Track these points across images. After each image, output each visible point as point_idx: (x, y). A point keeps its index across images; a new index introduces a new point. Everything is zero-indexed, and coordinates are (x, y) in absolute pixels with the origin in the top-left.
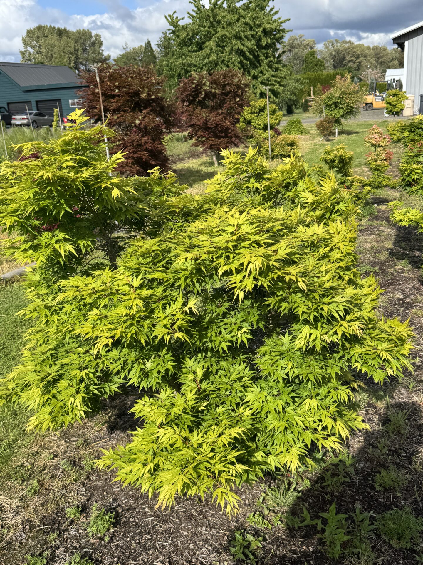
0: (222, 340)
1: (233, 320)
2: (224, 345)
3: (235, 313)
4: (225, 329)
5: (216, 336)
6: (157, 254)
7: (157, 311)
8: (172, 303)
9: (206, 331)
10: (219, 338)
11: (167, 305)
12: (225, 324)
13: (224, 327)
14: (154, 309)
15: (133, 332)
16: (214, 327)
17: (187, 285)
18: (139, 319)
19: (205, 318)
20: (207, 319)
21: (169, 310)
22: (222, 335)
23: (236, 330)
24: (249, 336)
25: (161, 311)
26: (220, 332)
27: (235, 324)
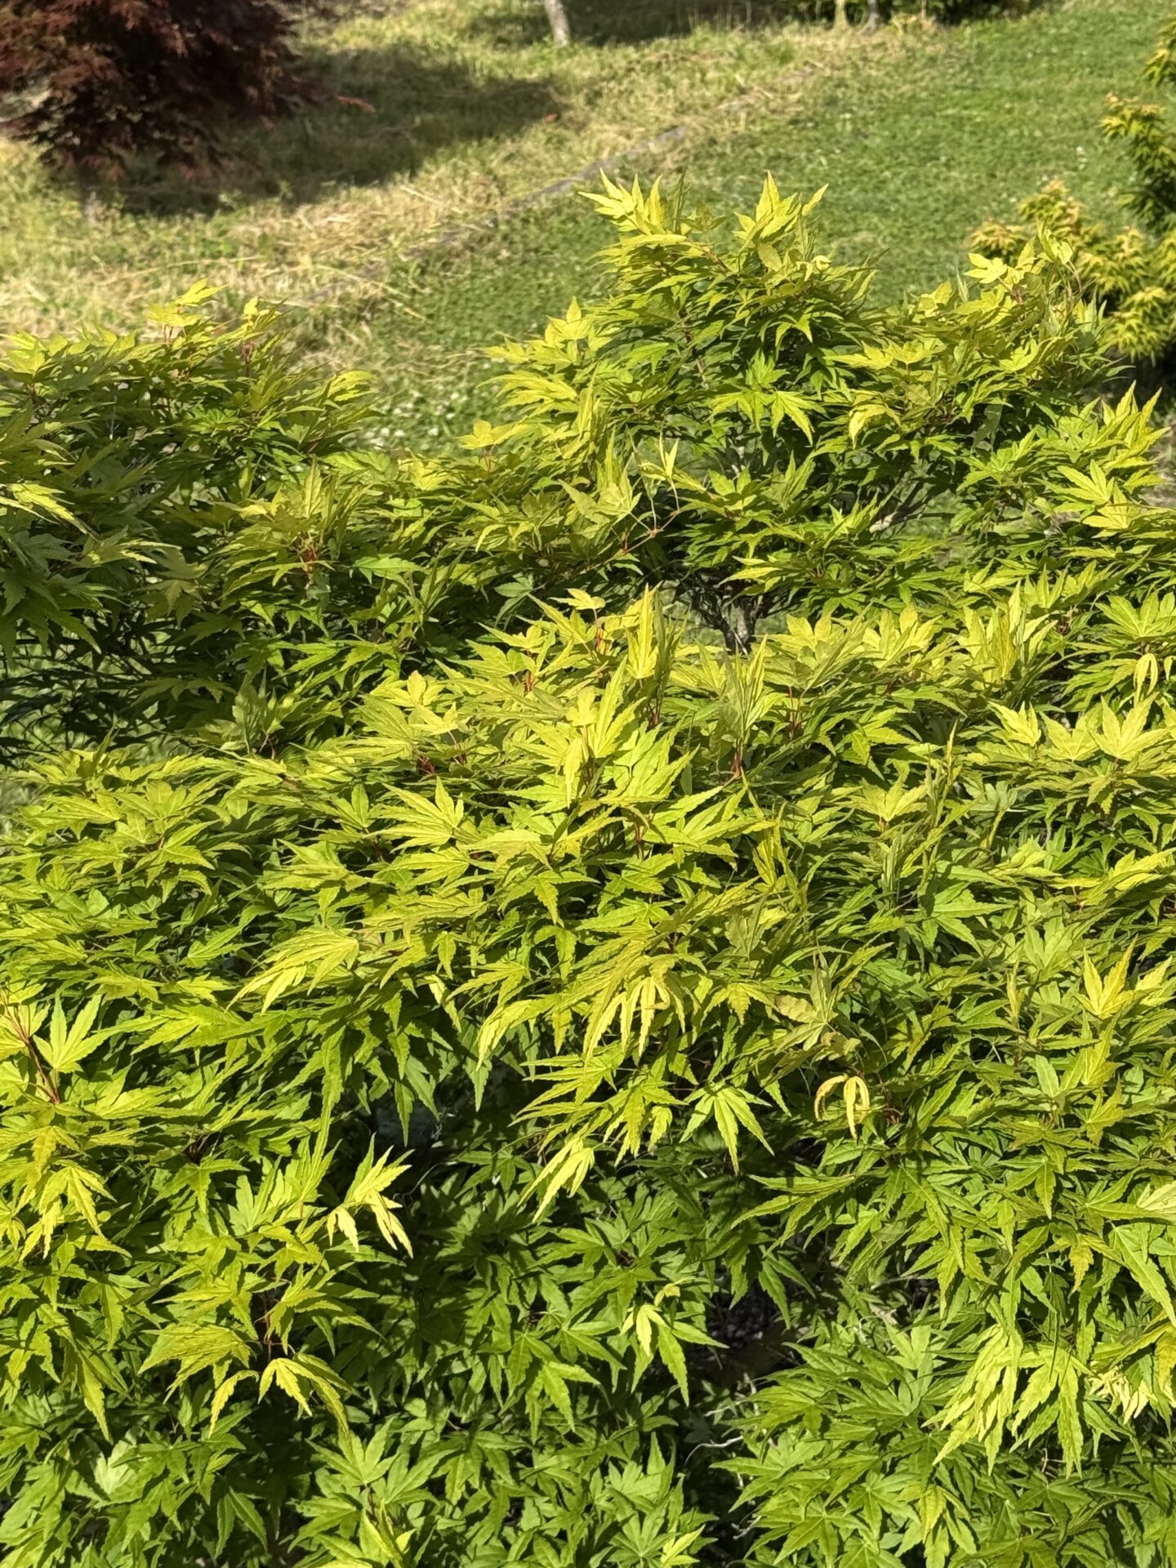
0: (542, 1349)
1: (616, 1233)
2: (556, 1378)
3: (630, 1192)
4: (567, 1288)
5: (516, 1326)
6: (188, 887)
7: (179, 1223)
8: (267, 1168)
9: (459, 1292)
10: (529, 1338)
11: (243, 1182)
12: (573, 1261)
13: (559, 1271)
14: (165, 1204)
15: (42, 1346)
16: (505, 1275)
17: (361, 1075)
18: (80, 1274)
19: (459, 1212)
20: (468, 1222)
21: (248, 1210)
22: (546, 1324)
23: (624, 1297)
24: (698, 1335)
25: (203, 1222)
26: (540, 1305)
27: (623, 1260)
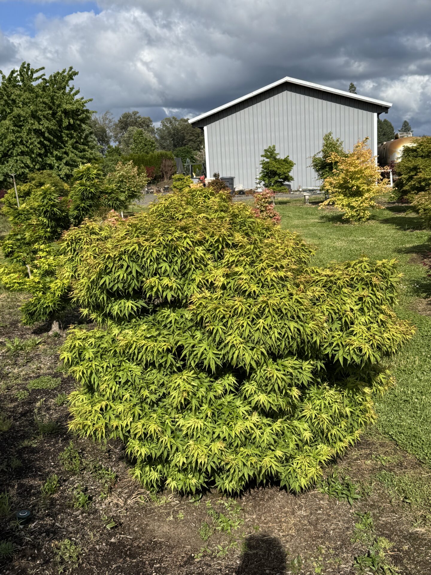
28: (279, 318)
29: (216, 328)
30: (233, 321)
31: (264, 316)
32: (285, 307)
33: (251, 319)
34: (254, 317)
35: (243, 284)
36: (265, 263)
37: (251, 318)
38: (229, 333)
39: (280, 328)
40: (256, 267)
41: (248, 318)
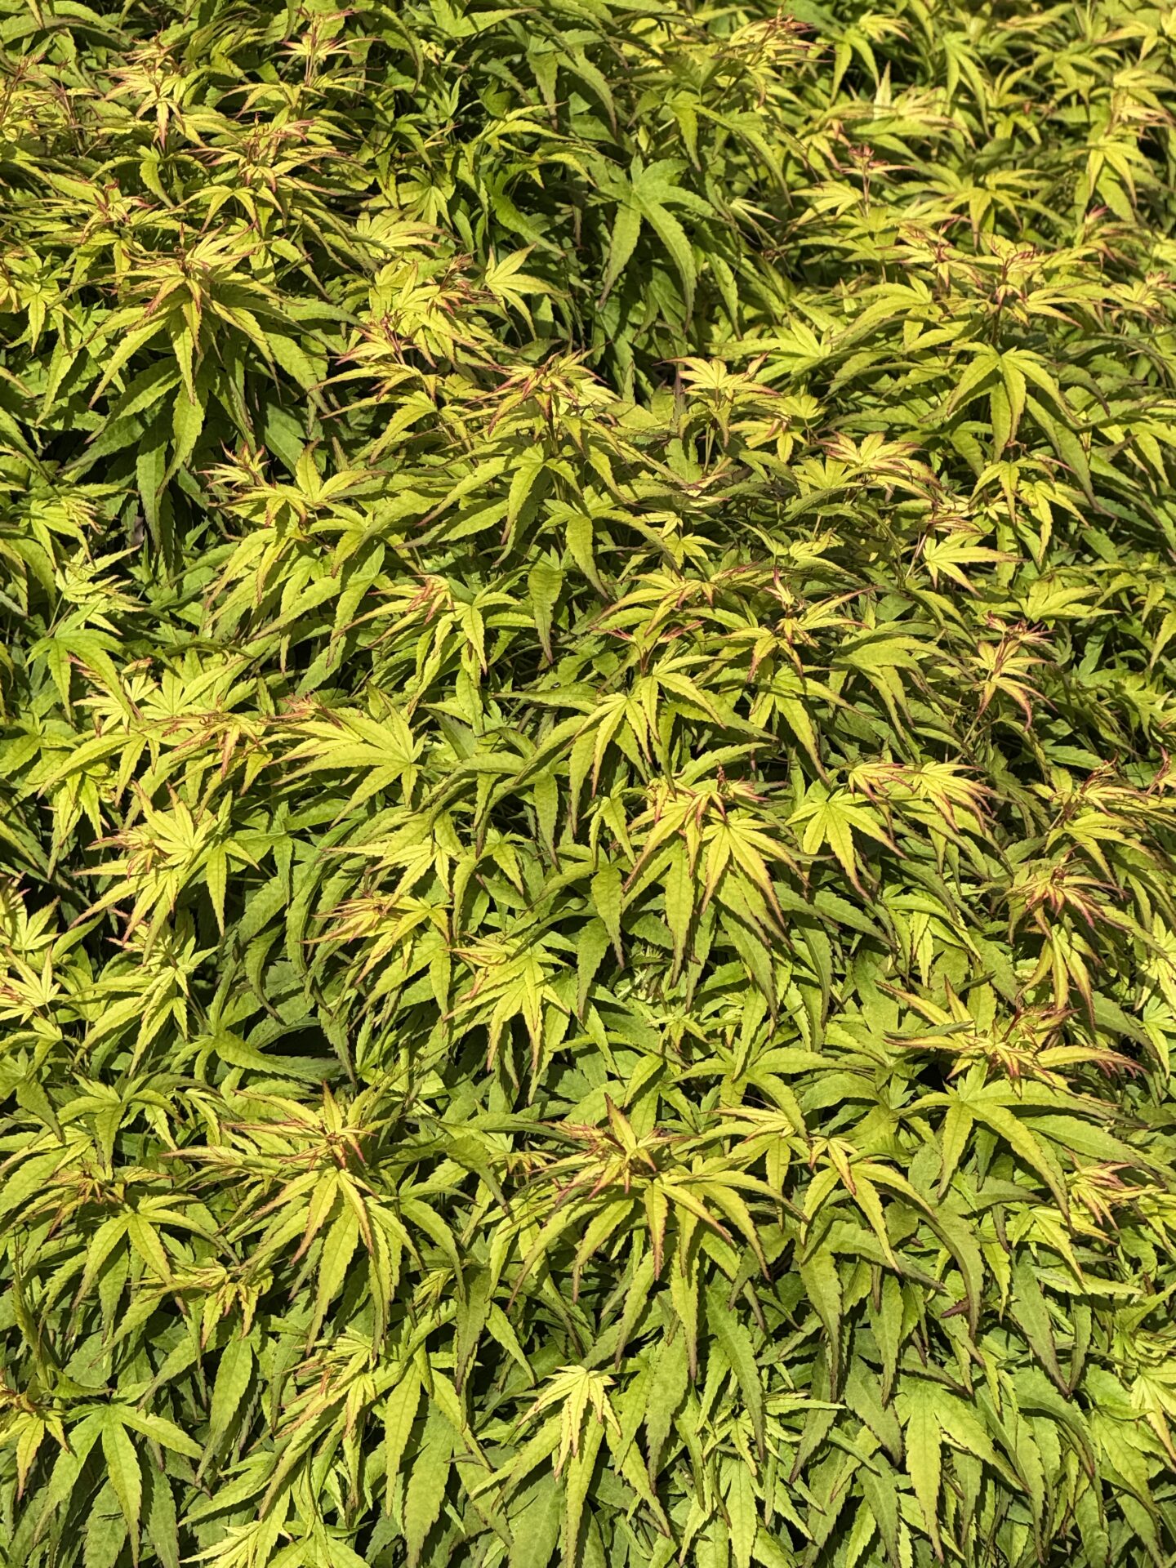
28: (775, 1354)
29: (81, 1439)
30: (276, 1357)
31: (613, 1338)
32: (848, 1235)
33: (460, 1355)
34: (504, 1332)
35: (391, 932)
36: (646, 690)
37: (466, 1340)
38: (231, 1495)
39: (790, 1462)
40: (551, 736)
41: (440, 1338)
